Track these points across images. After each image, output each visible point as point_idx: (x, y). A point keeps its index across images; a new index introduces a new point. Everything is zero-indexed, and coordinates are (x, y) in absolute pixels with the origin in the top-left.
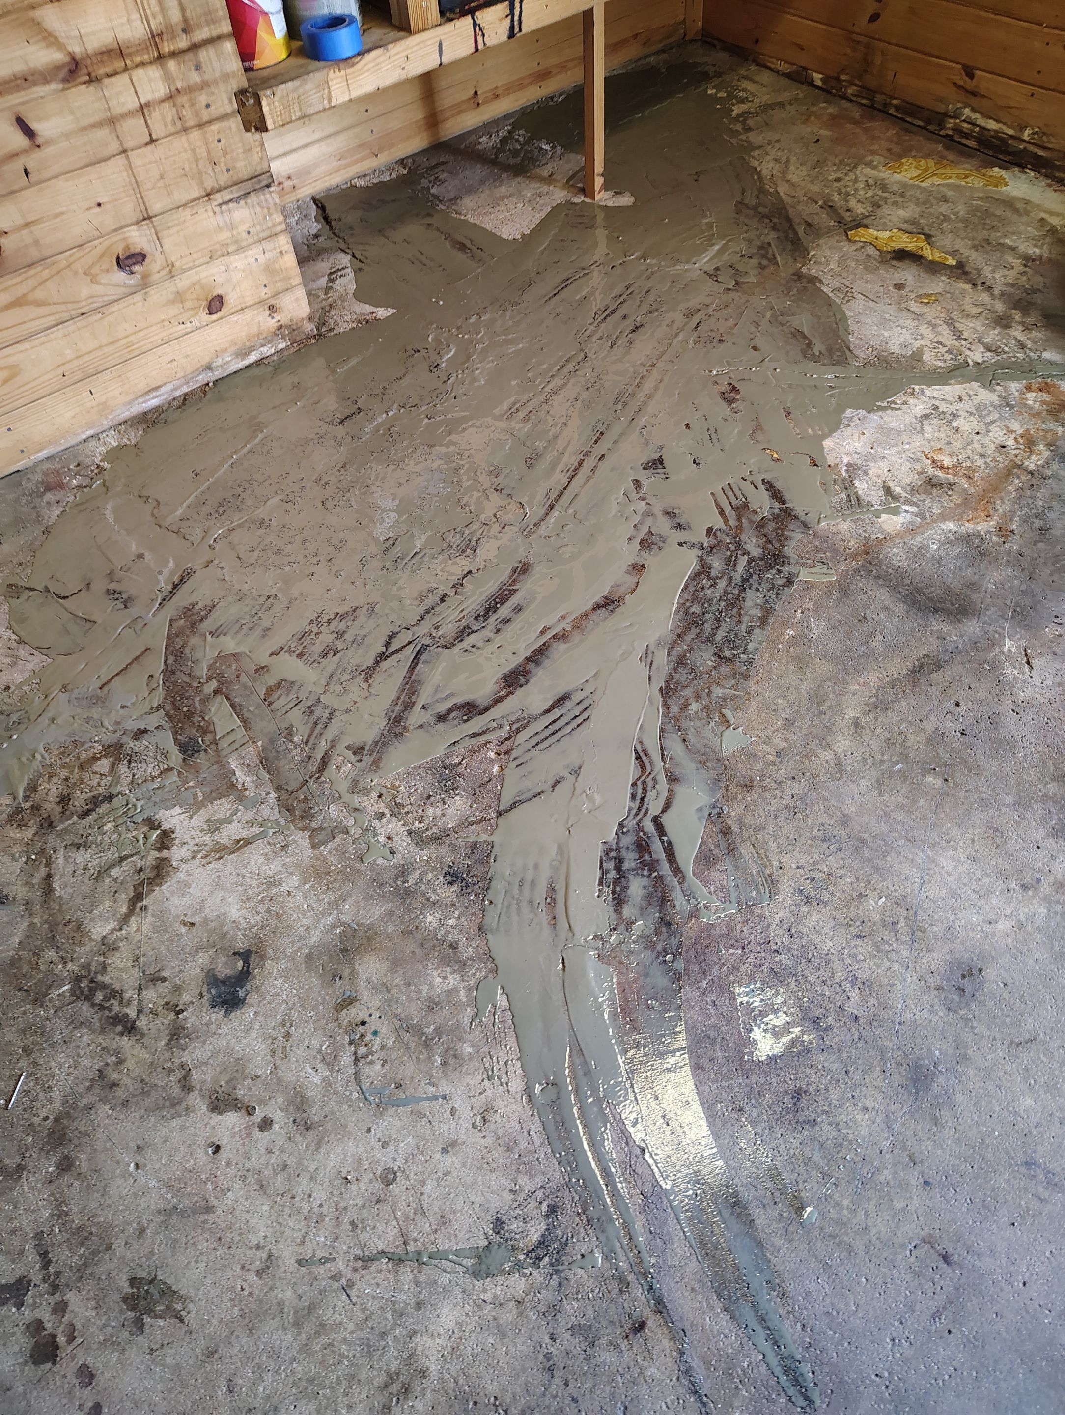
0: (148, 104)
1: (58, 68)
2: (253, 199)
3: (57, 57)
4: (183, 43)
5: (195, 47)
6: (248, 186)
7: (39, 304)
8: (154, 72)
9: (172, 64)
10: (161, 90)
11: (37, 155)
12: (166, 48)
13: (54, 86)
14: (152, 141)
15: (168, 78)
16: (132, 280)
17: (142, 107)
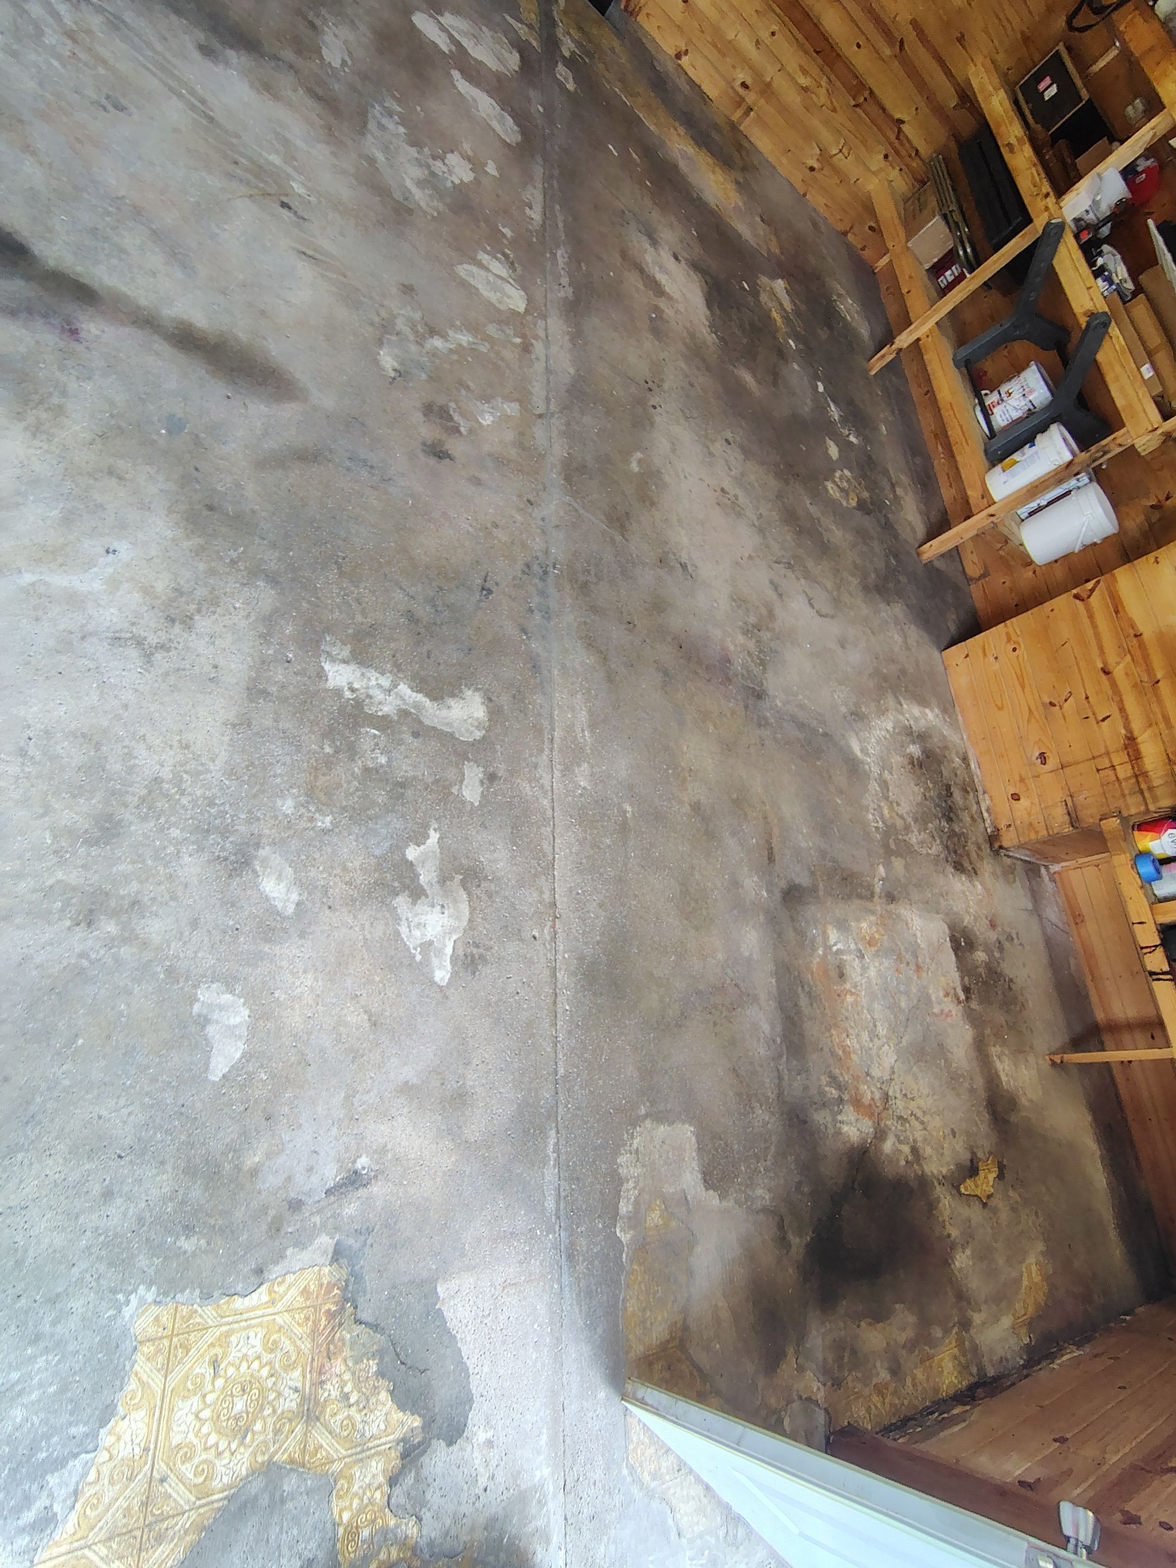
0: (1115, 770)
1: (1131, 732)
2: (1067, 817)
3: (1136, 733)
4: (1143, 786)
5: (1141, 792)
6: (1073, 815)
7: (1029, 721)
8: (1129, 772)
9: (1134, 780)
10: (1121, 775)
11: (1094, 722)
12: (1140, 779)
13: (1123, 732)
14: (1098, 770)
15: (1127, 779)
16: (1034, 758)
17: (1113, 766)
